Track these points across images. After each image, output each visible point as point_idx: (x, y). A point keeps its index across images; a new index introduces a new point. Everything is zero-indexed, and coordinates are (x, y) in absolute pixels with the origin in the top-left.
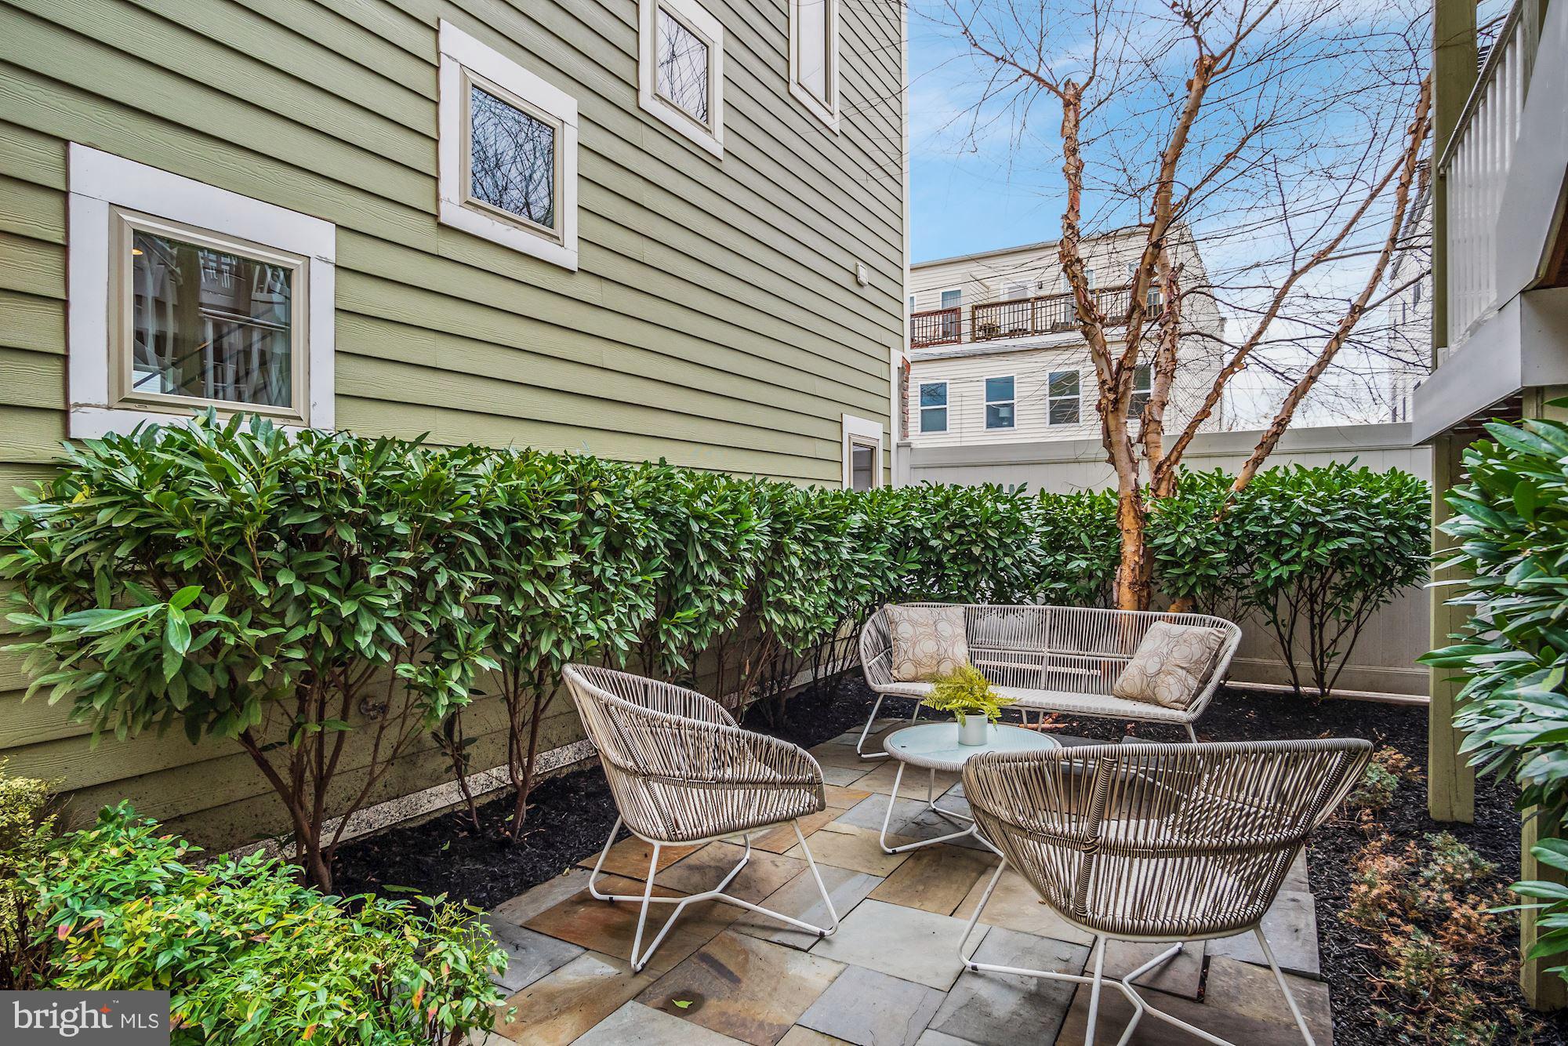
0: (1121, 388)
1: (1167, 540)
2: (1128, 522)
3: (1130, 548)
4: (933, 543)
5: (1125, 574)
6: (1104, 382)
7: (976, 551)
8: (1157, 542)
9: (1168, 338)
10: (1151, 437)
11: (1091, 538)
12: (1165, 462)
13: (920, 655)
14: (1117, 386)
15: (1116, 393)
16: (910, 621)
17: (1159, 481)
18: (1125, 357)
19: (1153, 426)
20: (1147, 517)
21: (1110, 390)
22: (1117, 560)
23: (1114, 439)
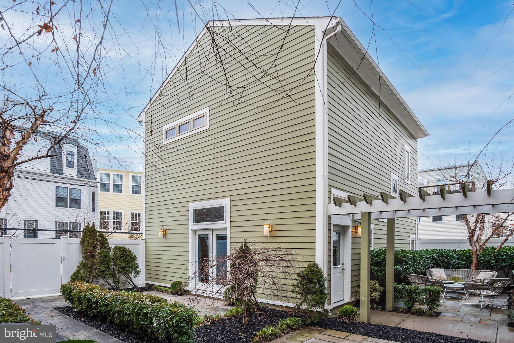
0: (473, 234)
1: (483, 259)
2: (474, 255)
3: (475, 260)
4: (438, 259)
5: (473, 264)
6: (470, 232)
7: (446, 260)
8: (480, 259)
9: (482, 223)
10: (479, 241)
11: (466, 258)
12: (482, 245)
13: (438, 276)
14: (472, 233)
15: (472, 234)
16: (435, 271)
17: (480, 249)
18: (474, 228)
19: (479, 239)
20: (478, 255)
21: (471, 234)
22: (472, 262)
23: (472, 242)
